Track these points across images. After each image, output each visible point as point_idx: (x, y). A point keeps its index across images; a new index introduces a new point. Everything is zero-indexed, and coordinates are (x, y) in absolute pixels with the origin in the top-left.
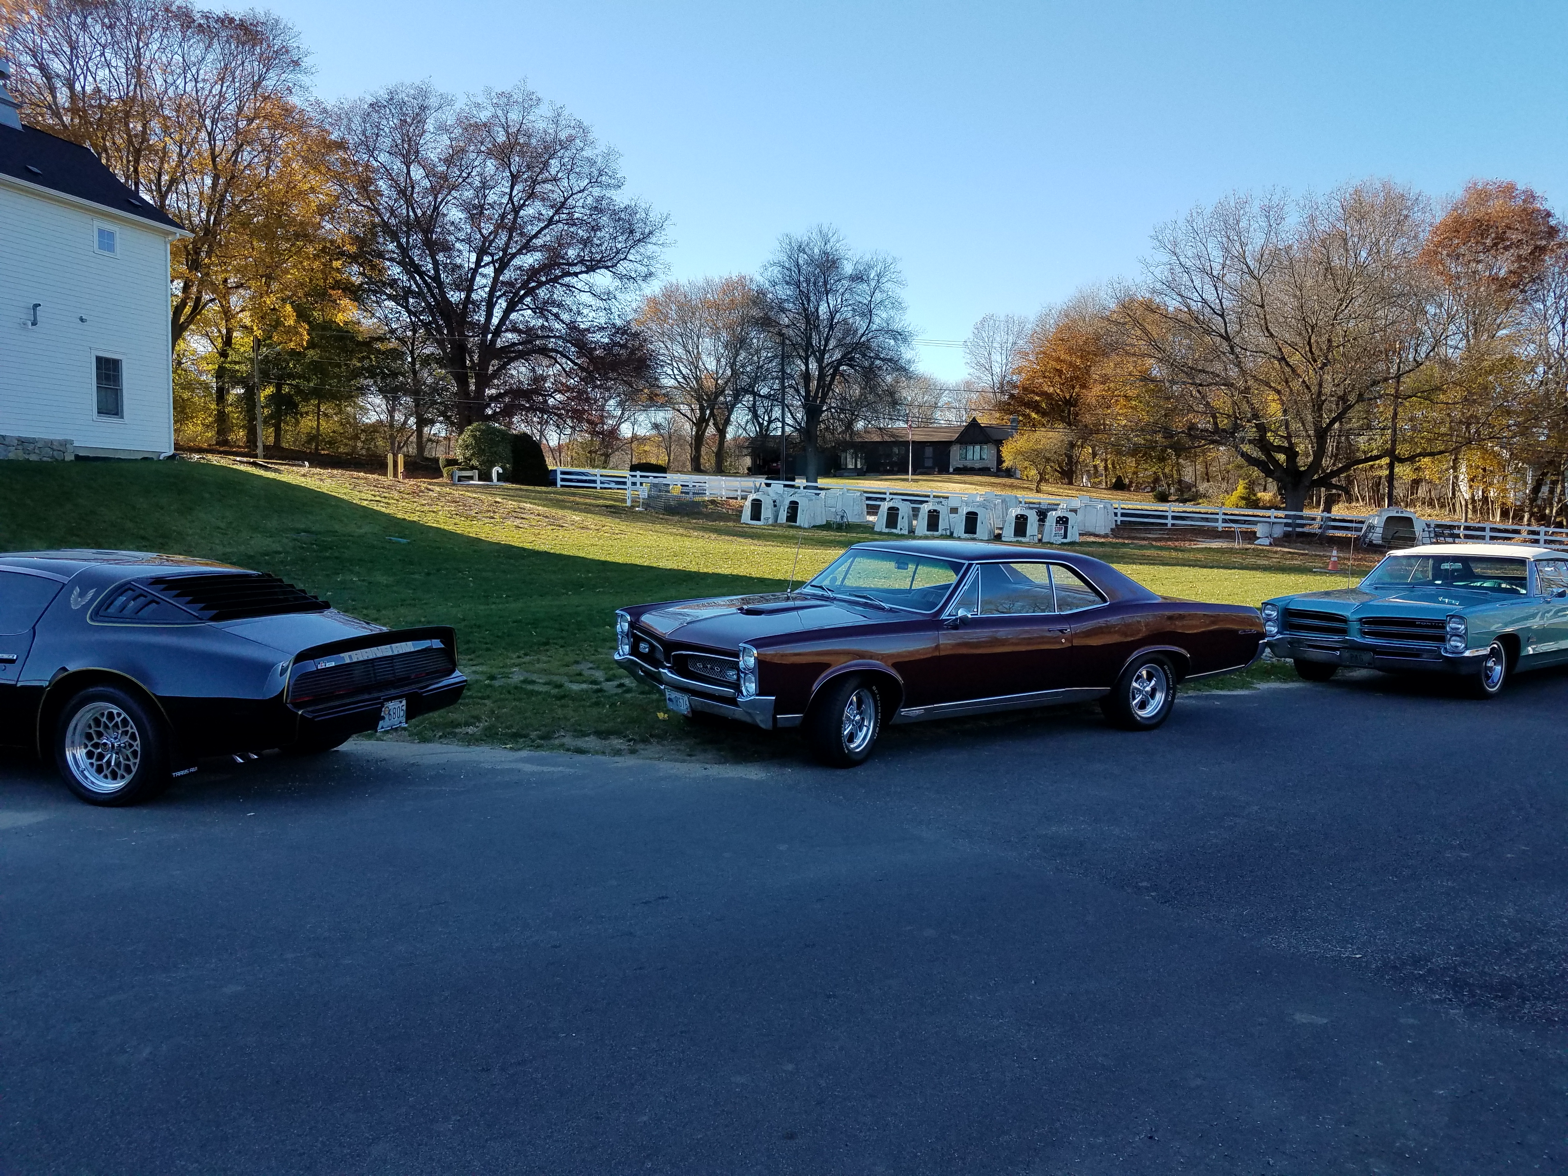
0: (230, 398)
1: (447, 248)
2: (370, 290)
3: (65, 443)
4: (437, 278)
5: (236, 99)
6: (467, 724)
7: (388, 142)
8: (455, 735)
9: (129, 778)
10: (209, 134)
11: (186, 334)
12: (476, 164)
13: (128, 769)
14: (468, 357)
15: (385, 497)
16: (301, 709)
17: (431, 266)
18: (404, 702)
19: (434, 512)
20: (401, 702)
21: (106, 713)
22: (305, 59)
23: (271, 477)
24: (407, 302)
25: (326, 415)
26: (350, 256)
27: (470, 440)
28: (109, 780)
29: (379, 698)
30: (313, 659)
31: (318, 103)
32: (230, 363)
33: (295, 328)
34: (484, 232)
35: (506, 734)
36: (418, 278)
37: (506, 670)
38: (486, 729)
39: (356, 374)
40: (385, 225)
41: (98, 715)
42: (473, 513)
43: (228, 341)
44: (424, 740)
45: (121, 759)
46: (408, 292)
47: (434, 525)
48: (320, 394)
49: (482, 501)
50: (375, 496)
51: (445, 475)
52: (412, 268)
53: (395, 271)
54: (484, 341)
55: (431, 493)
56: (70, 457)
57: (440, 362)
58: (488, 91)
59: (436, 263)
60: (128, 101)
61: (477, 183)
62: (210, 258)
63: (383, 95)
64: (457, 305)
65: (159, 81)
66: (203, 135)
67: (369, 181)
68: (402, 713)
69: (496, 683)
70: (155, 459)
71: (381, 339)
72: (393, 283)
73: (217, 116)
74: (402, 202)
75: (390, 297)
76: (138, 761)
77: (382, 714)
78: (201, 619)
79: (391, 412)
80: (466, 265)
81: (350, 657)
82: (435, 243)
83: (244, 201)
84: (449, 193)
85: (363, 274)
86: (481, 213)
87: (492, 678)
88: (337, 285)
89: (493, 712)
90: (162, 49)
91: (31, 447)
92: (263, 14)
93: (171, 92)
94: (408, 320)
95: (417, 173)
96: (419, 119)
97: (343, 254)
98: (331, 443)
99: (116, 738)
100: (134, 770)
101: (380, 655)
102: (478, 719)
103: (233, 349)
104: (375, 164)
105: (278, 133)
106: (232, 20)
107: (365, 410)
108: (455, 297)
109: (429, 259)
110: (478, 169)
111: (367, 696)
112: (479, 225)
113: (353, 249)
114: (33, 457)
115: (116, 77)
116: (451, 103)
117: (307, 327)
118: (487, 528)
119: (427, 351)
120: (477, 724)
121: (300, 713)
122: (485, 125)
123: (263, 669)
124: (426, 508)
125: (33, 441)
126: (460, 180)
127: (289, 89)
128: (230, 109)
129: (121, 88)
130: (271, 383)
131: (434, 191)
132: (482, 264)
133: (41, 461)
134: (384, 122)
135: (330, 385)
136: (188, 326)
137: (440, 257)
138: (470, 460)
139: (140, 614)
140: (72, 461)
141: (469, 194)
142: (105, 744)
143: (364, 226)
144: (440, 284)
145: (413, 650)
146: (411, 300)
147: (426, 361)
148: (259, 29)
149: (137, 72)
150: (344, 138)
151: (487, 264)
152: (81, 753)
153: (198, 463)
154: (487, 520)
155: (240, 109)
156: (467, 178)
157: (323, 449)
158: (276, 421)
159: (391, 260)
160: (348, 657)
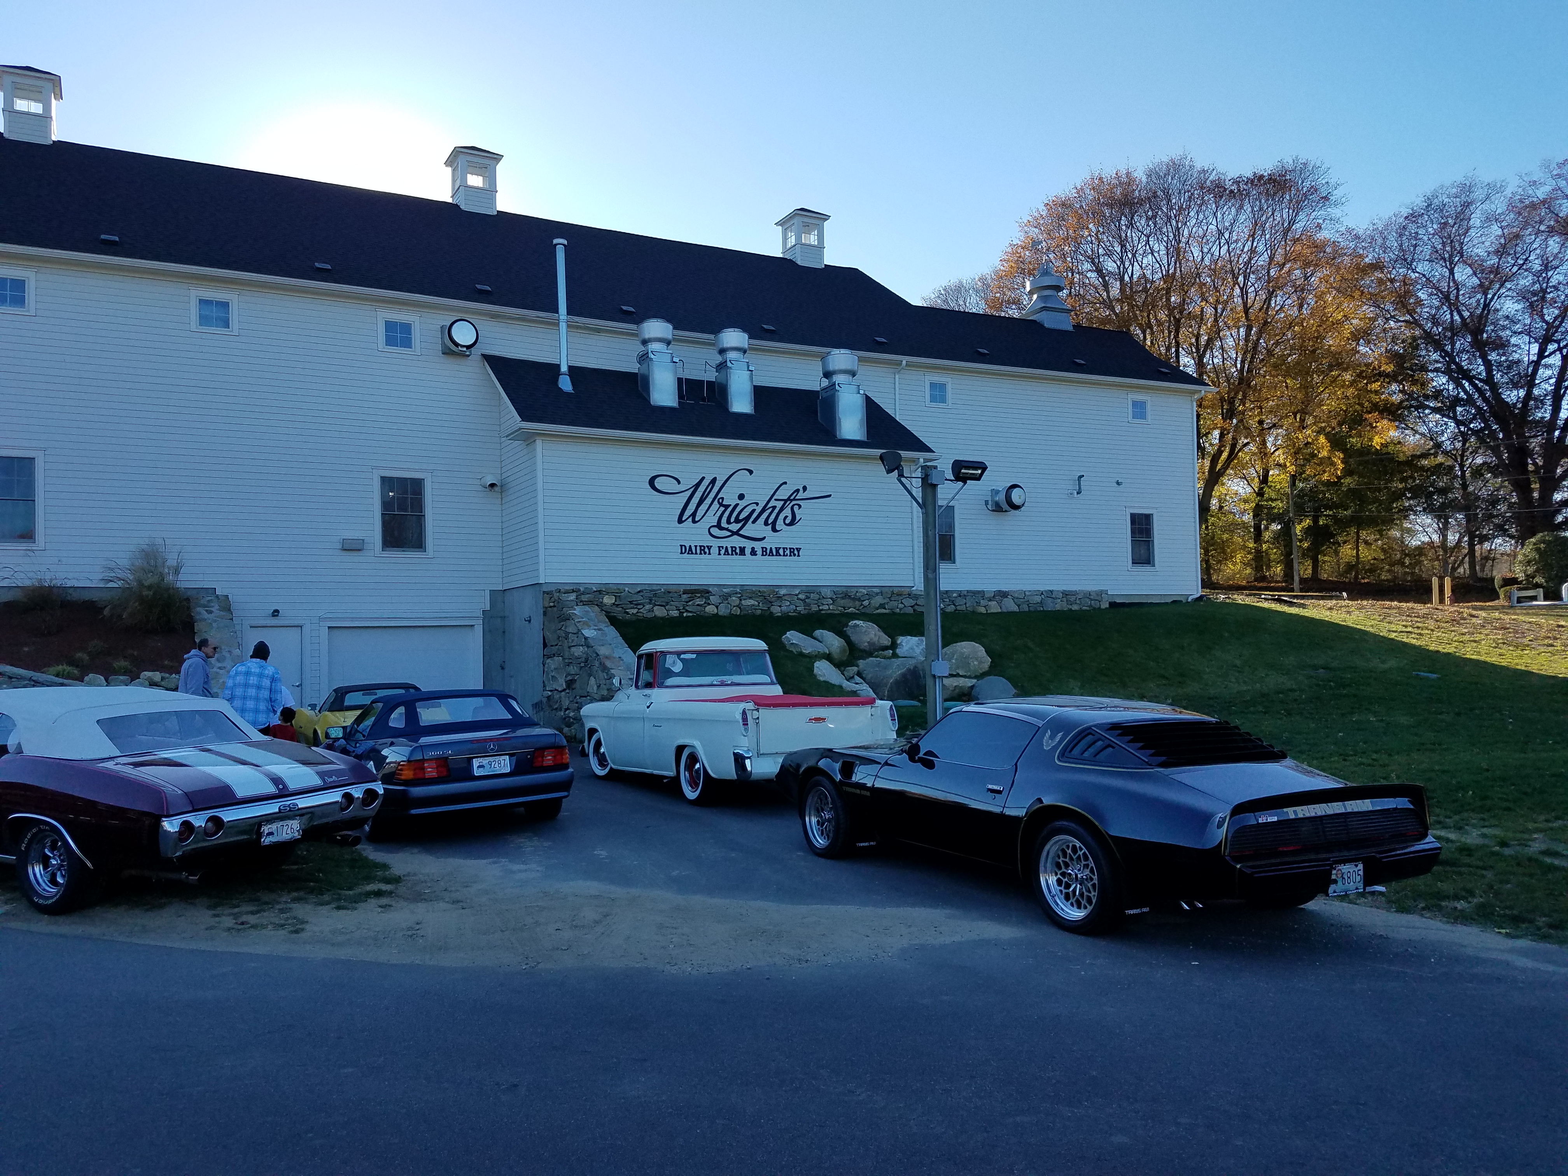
0: (1267, 535)
1: (1501, 345)
2: (1411, 406)
3: (1100, 593)
4: (1489, 379)
5: (1266, 250)
6: (1457, 898)
7: (1427, 251)
8: (1440, 908)
9: (1090, 908)
10: (1241, 289)
11: (1225, 479)
12: (1534, 246)
13: (1089, 901)
14: (1530, 461)
15: (1418, 628)
16: (1240, 863)
17: (1483, 367)
18: (1361, 866)
19: (1475, 641)
20: (1356, 866)
21: (1071, 845)
22: (1335, 192)
23: (1294, 612)
24: (1455, 412)
25: (1366, 542)
26: (1387, 375)
27: (1534, 555)
28: (1075, 908)
29: (1328, 859)
30: (1253, 812)
31: (1349, 231)
32: (1267, 501)
33: (1329, 458)
34: (1547, 318)
35: (1505, 915)
36: (1467, 385)
37: (1526, 836)
38: (1481, 906)
39: (1398, 495)
40: (1428, 337)
41: (1064, 847)
42: (1526, 641)
43: (1264, 480)
44: (1402, 909)
45: (1084, 889)
46: (1456, 401)
47: (1473, 657)
48: (1359, 522)
49: (1540, 626)
50: (1406, 626)
51: (1502, 596)
52: (1458, 374)
53: (1440, 381)
54: (1549, 440)
55: (1474, 620)
56: (1105, 605)
57: (1495, 471)
58: (1546, 166)
59: (1488, 364)
60: (1168, 278)
61: (1537, 266)
62: (1244, 405)
63: (1419, 202)
64: (1515, 405)
65: (1196, 253)
66: (1237, 291)
67: (1408, 293)
68: (1358, 878)
69: (1507, 851)
70: (1184, 601)
71: (1425, 456)
72: (1438, 394)
73: (1248, 270)
74: (1445, 308)
75: (1435, 410)
76: (1096, 894)
77: (1333, 877)
78: (1150, 765)
79: (1443, 532)
80: (1526, 359)
81: (1295, 812)
82: (1487, 343)
83: (1277, 343)
84: (1502, 286)
85: (1402, 391)
86: (1543, 299)
87: (1504, 844)
88: (1375, 407)
89: (1491, 887)
90: (1199, 224)
91: (1073, 598)
92: (1291, 162)
93: (1207, 261)
94: (1457, 431)
95: (1462, 273)
96: (1462, 215)
97: (1380, 374)
98: (1372, 570)
99: (1079, 870)
100: (1094, 901)
101: (1330, 812)
102: (1471, 893)
103: (1270, 487)
104: (1413, 276)
105: (1309, 271)
106: (1262, 177)
107: (1411, 532)
108: (1513, 396)
109: (1480, 361)
110: (1538, 251)
111: (1313, 857)
112: (1542, 311)
113: (1389, 368)
114: (1075, 607)
115: (1159, 260)
116: (1501, 190)
117: (1342, 456)
118: (1542, 659)
119: (1479, 461)
120: (1470, 899)
121: (1238, 866)
122: (1544, 202)
123: (1203, 819)
124: (1467, 637)
125: (1074, 593)
126: (1515, 269)
127: (1319, 226)
128: (1262, 260)
129: (1163, 268)
130: (1307, 516)
131: (1484, 289)
132: (1546, 354)
133: (1081, 610)
134: (1421, 231)
135: (1370, 511)
136: (1225, 472)
137: (1493, 356)
138: (1533, 578)
139: (1097, 757)
140: (1106, 608)
141: (1525, 281)
142: (1070, 874)
143: (1403, 342)
144: (1494, 387)
145: (1371, 808)
146: (1459, 409)
147: (1478, 472)
148: (1288, 177)
149: (1177, 252)
150: (1379, 258)
151: (1554, 352)
152: (1052, 880)
153: (1223, 604)
154: (1542, 649)
155: (1271, 258)
156: (1523, 264)
157: (1363, 578)
158: (1313, 554)
159: (1436, 370)
160: (1291, 813)
